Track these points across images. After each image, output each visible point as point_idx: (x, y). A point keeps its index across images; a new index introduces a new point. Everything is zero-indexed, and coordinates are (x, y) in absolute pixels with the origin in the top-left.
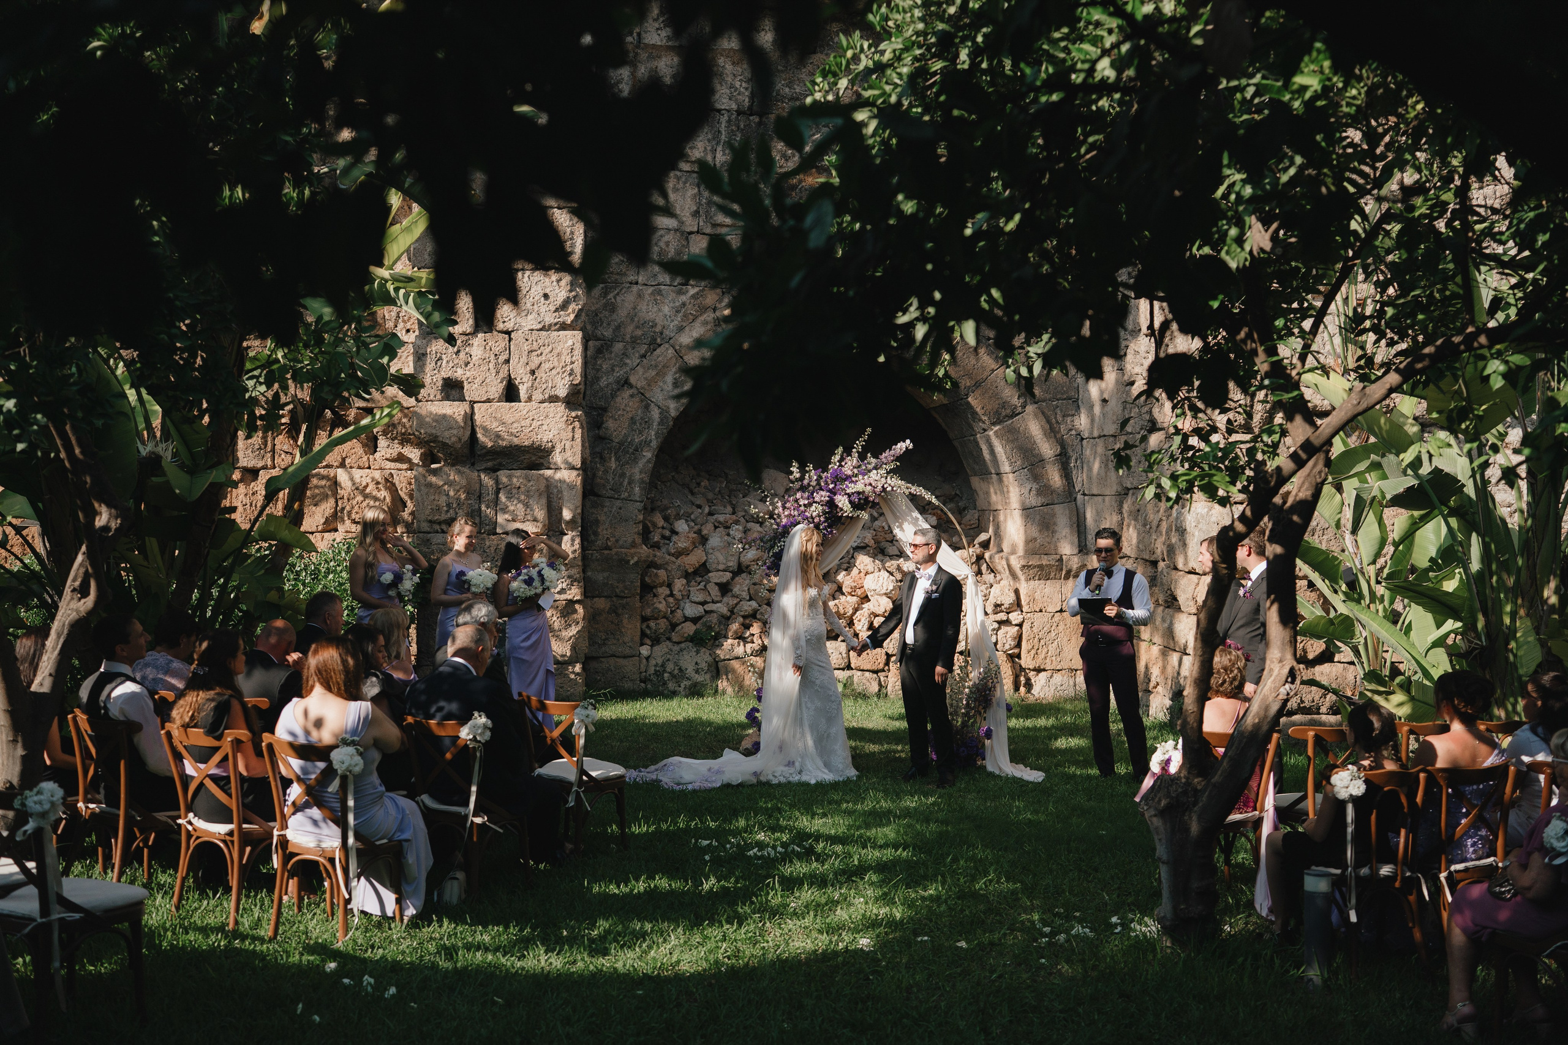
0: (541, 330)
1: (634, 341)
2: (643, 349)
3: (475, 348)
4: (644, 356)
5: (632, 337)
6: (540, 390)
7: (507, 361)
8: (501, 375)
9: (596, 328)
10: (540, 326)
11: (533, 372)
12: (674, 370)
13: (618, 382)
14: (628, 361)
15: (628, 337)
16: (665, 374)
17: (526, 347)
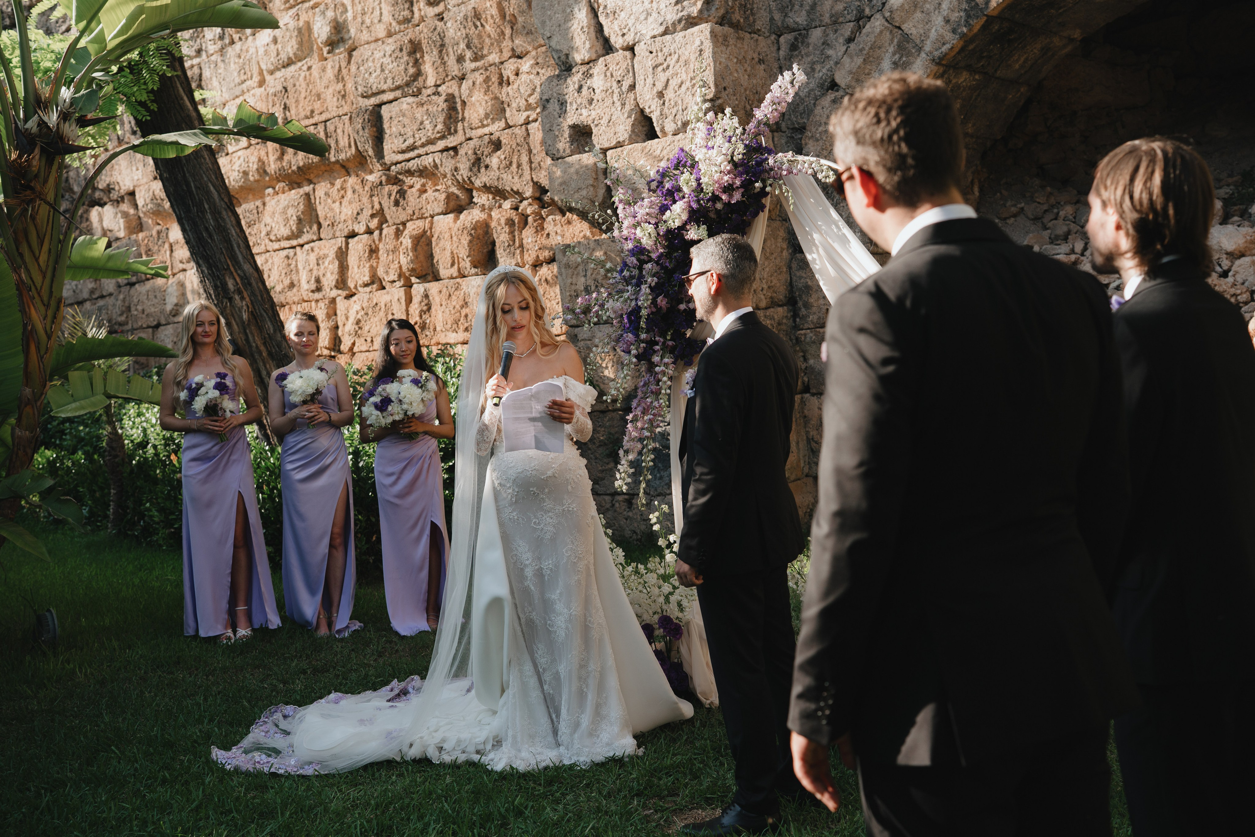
0: (665, 33)
1: (836, 22)
2: (847, 29)
3: (595, 78)
4: (850, 40)
5: (832, 16)
6: (671, 118)
7: (632, 87)
8: (628, 107)
9: (786, 16)
10: (662, 29)
11: (661, 95)
12: (891, 49)
13: (821, 86)
14: (830, 52)
15: (827, 19)
16: (879, 60)
17: (650, 64)
